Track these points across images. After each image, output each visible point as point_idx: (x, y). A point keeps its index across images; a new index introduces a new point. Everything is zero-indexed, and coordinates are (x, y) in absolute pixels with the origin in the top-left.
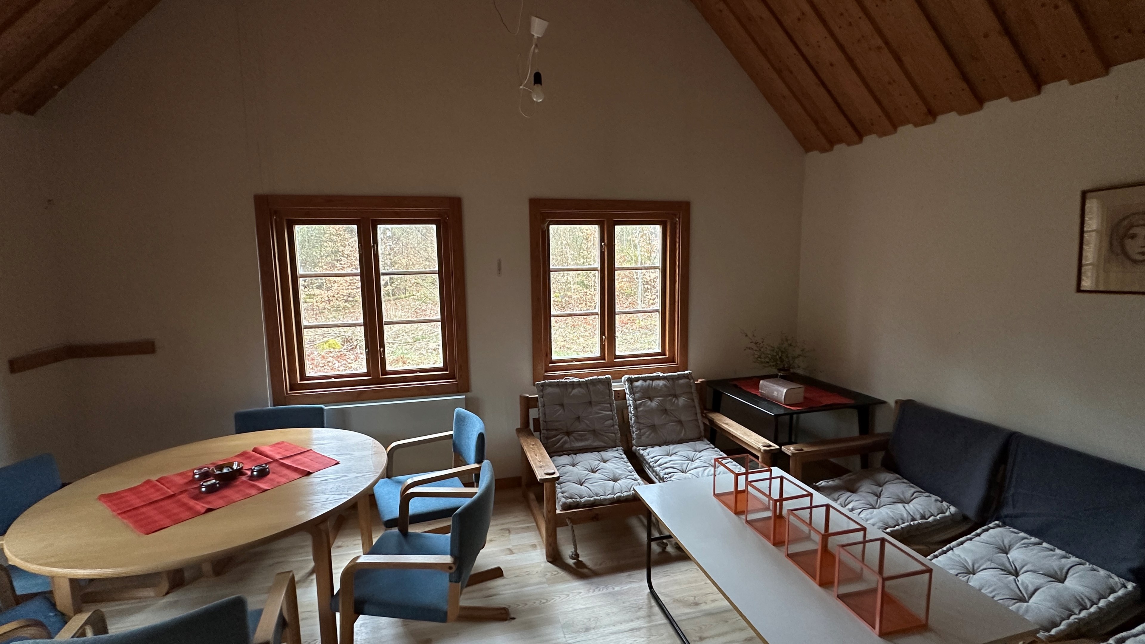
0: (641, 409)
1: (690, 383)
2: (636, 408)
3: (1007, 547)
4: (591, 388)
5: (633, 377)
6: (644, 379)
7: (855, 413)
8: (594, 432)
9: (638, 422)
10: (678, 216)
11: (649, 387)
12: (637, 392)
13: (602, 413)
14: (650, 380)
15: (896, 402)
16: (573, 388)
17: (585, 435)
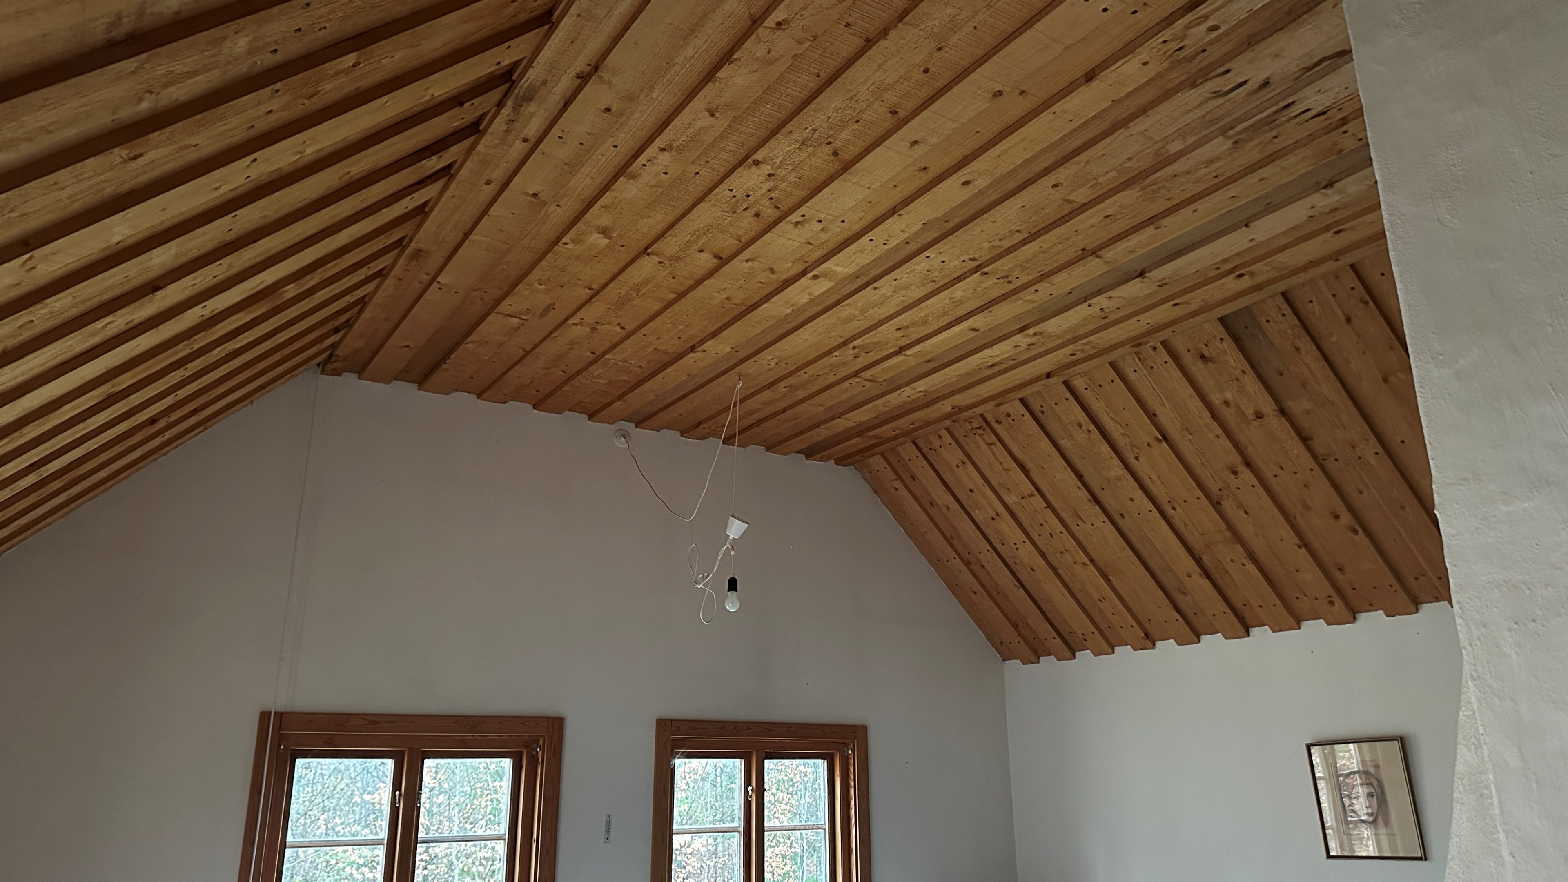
10: (851, 746)
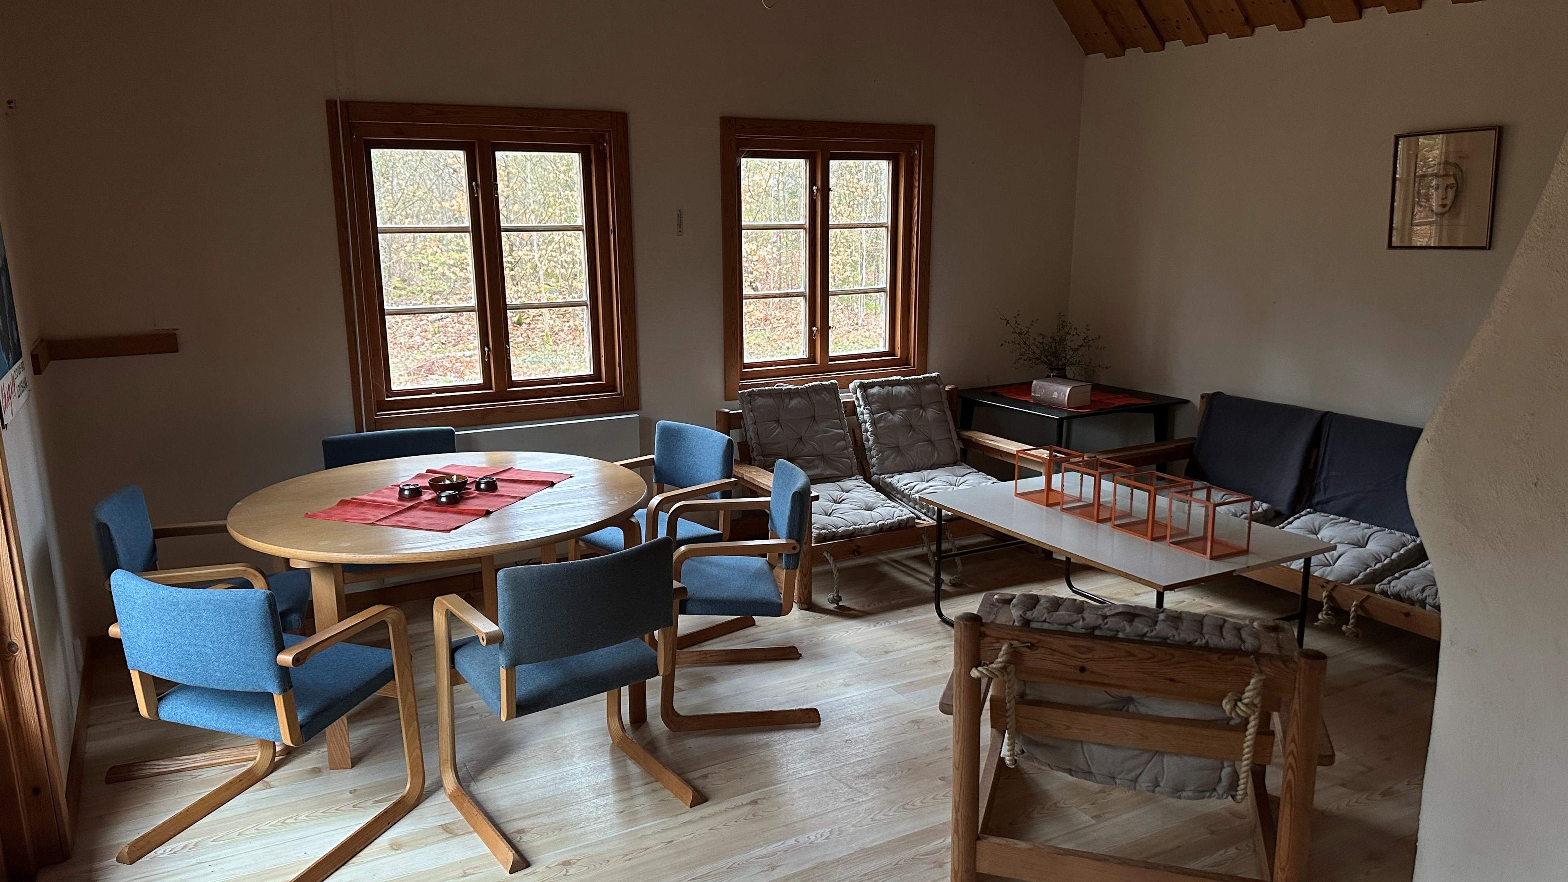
0: (881, 425)
1: (939, 389)
2: (874, 423)
3: (1317, 529)
4: (813, 396)
5: (866, 381)
6: (881, 385)
7: (1151, 417)
8: (822, 457)
9: (878, 443)
10: (918, 146)
11: (889, 395)
12: (875, 402)
13: (831, 431)
14: (889, 385)
15: (1202, 397)
16: (791, 399)
17: (813, 461)
